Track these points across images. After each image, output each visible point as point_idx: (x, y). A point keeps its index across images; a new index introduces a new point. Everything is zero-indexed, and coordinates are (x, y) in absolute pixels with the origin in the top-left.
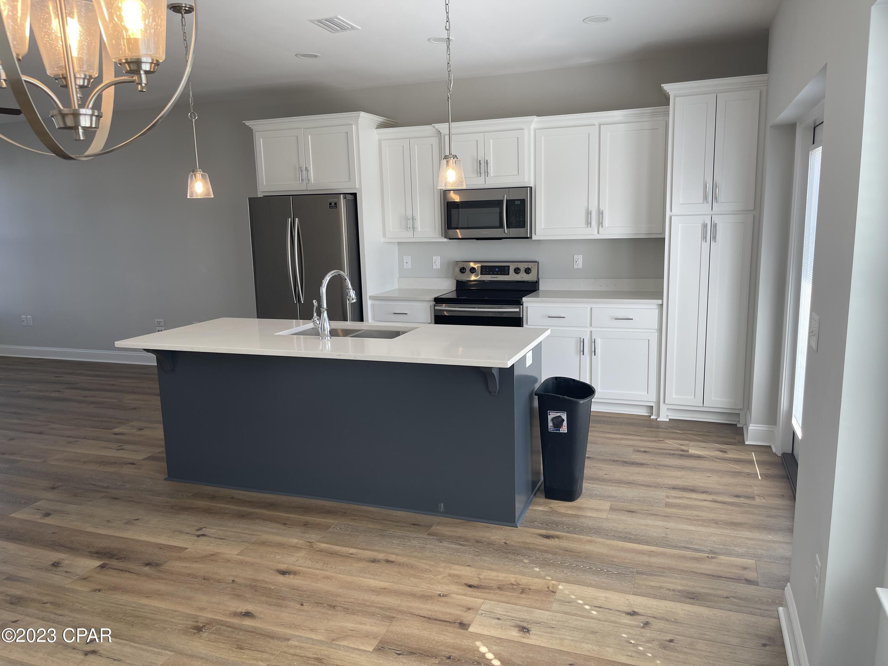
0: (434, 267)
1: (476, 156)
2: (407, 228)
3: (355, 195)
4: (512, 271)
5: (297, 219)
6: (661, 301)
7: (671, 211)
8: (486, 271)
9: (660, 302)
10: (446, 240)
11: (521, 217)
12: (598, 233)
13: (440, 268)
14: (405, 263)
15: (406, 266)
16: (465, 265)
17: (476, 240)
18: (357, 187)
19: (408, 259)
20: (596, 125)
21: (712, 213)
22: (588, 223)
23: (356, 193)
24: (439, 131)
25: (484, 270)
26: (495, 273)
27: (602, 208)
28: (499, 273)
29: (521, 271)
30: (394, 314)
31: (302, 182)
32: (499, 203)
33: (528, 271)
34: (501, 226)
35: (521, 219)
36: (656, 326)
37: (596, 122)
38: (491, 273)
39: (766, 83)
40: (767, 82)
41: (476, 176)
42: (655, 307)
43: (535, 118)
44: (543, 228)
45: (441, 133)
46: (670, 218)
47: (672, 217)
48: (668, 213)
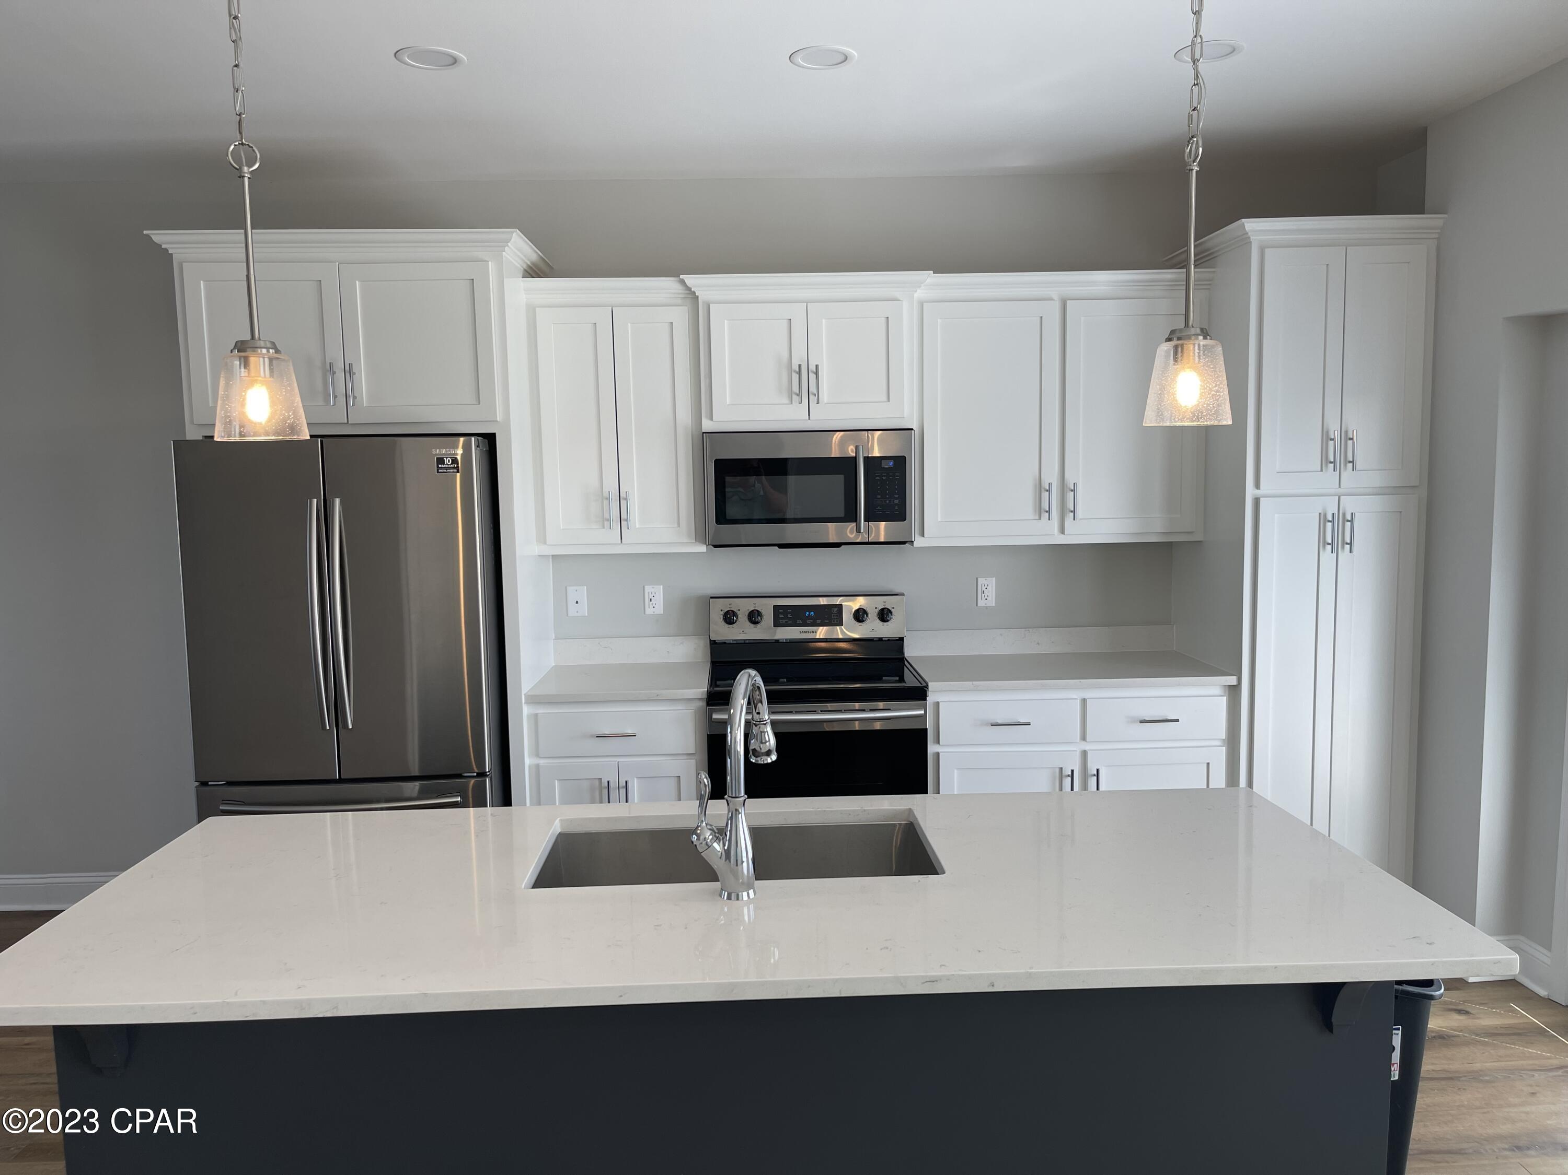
0: (649, 611)
1: (785, 354)
2: (605, 521)
3: (490, 440)
4: (847, 617)
5: (337, 501)
6: (1235, 678)
7: (1257, 485)
8: (786, 617)
9: (1232, 680)
10: (703, 548)
11: (897, 496)
12: (1062, 531)
13: (662, 613)
14: (571, 603)
15: (573, 610)
16: (735, 604)
17: (779, 548)
18: (498, 420)
19: (579, 593)
20: (1052, 300)
21: (1341, 491)
22: (1041, 511)
23: (493, 435)
24: (694, 293)
25: (781, 616)
26: (808, 622)
27: (1070, 479)
28: (819, 621)
29: (870, 616)
30: (597, 737)
31: (334, 402)
32: (846, 465)
33: (884, 615)
34: (850, 516)
35: (896, 501)
36: (1222, 731)
37: (1054, 293)
38: (799, 622)
39: (1436, 233)
40: (1439, 231)
41: (786, 401)
42: (1217, 691)
43: (928, 277)
44: (939, 520)
45: (698, 297)
46: (1257, 502)
47: (1261, 499)
48: (1250, 491)
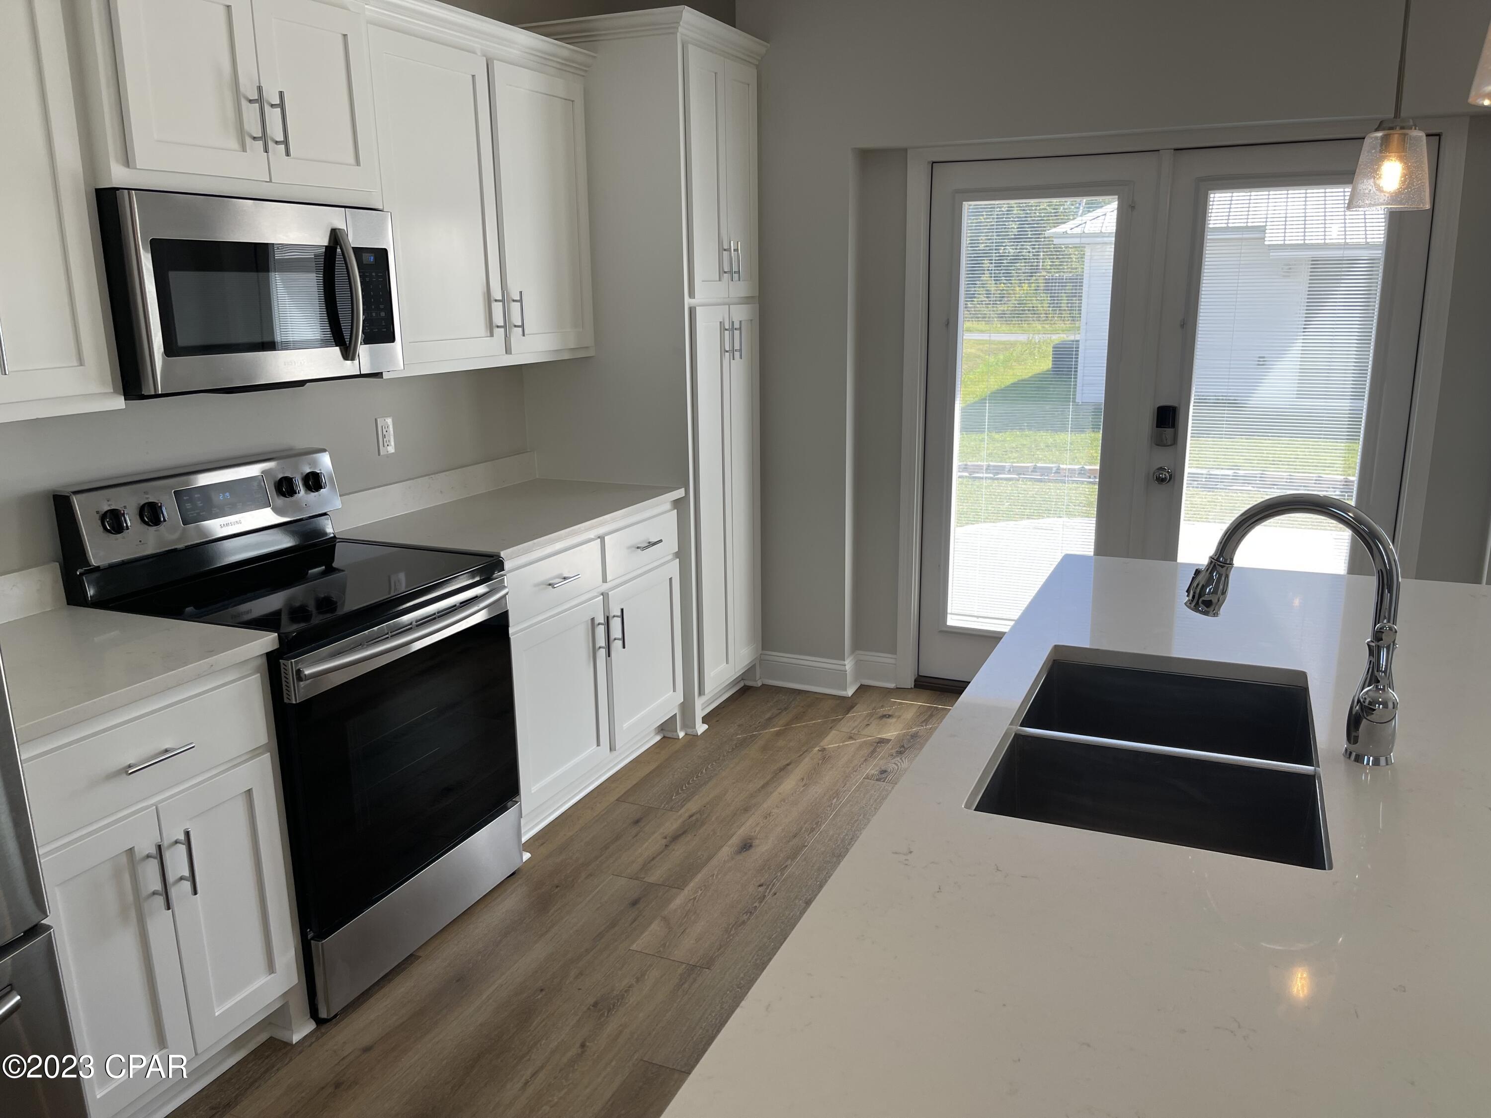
1: (227, 66)
4: (271, 490)
6: (683, 490)
7: (692, 295)
8: (195, 507)
9: (680, 493)
12: (508, 351)
21: (730, 300)
22: (492, 326)
25: (189, 505)
27: (512, 287)
29: (297, 486)
33: (313, 482)
34: (336, 338)
39: (758, 60)
40: (760, 58)
41: (236, 145)
42: (667, 508)
46: (692, 311)
47: (697, 308)
48: (687, 301)
